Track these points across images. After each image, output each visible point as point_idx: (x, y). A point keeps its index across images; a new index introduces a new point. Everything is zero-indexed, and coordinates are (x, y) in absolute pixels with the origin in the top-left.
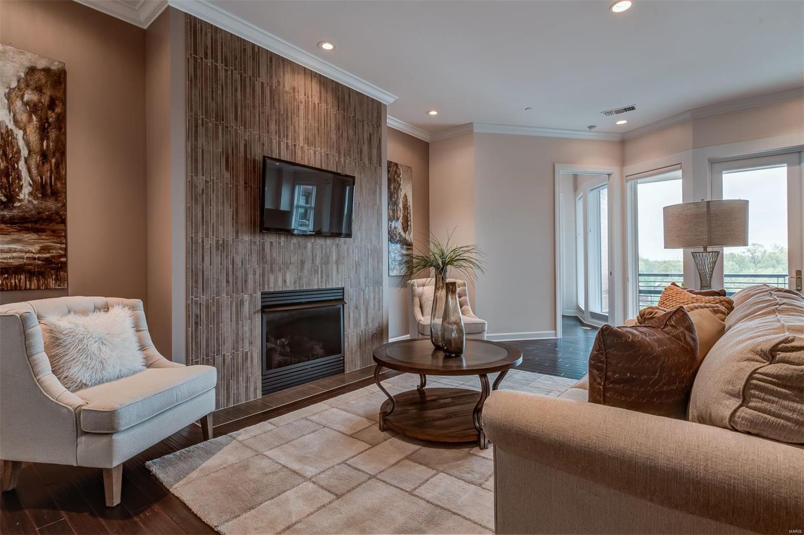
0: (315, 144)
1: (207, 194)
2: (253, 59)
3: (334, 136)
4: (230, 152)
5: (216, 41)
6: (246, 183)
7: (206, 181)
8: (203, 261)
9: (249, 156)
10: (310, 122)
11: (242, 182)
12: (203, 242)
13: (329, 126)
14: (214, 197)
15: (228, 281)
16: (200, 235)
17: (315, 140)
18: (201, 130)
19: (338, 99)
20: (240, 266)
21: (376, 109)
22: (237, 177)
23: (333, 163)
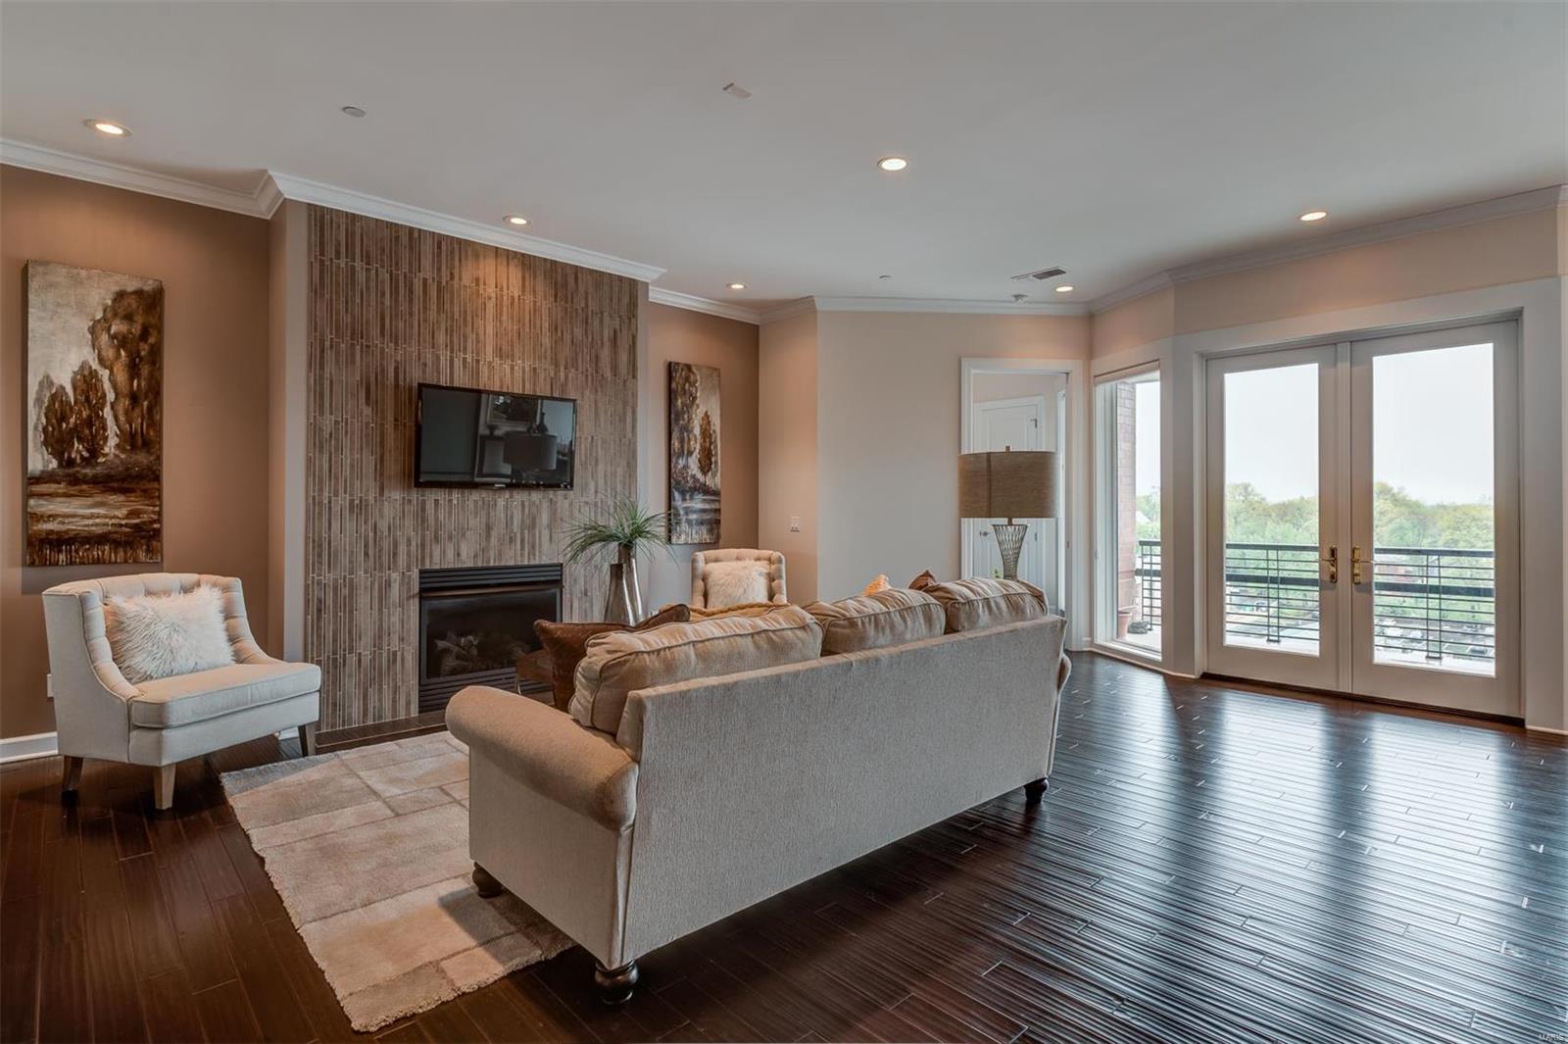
0: (513, 355)
1: (337, 439)
2: (411, 248)
3: (546, 341)
4: (373, 379)
5: (353, 233)
6: (396, 420)
7: (336, 422)
8: (330, 528)
9: (401, 383)
10: (505, 324)
11: (390, 417)
12: (330, 502)
13: (538, 325)
14: (346, 442)
15: (366, 554)
16: (326, 494)
17: (513, 350)
18: (329, 354)
19: (556, 283)
20: (386, 533)
21: (628, 292)
22: (383, 412)
23: (545, 379)
